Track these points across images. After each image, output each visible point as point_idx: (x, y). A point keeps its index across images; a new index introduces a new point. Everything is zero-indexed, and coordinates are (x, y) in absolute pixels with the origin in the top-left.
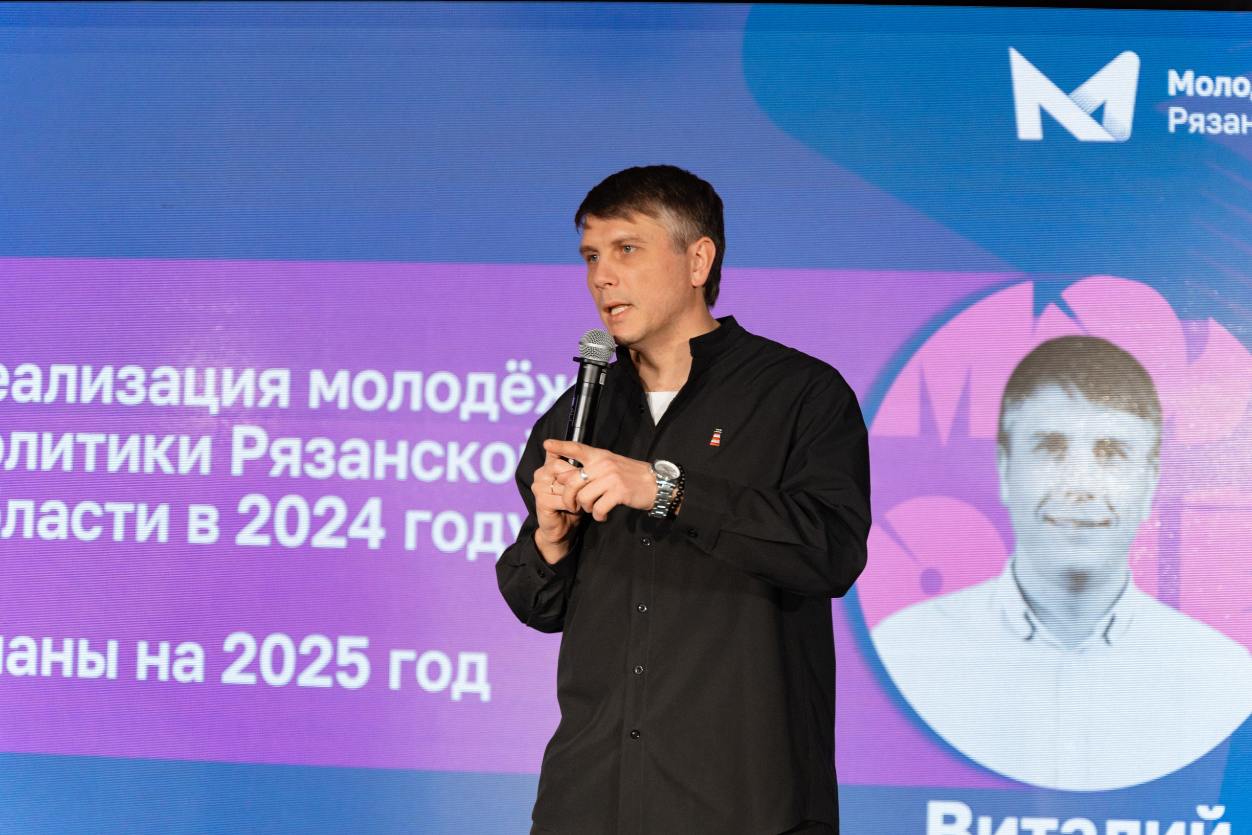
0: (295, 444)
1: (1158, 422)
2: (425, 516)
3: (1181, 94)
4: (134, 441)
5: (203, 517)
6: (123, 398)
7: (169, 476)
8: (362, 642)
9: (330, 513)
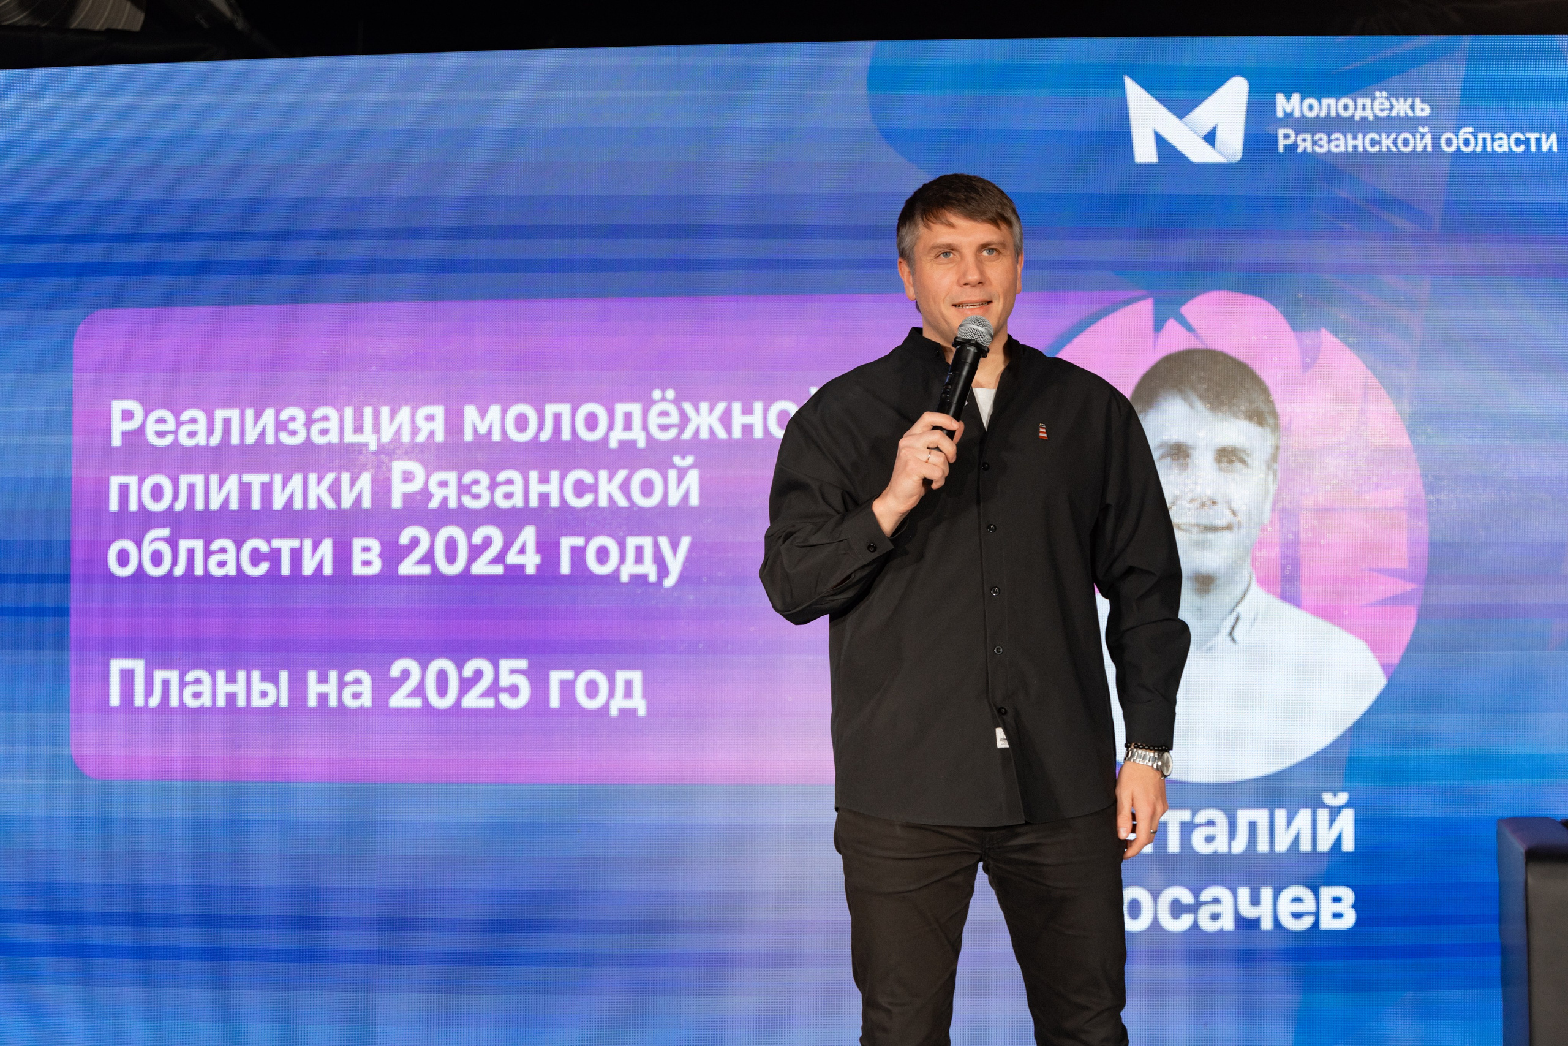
0: (451, 477)
1: (1276, 428)
2: (579, 541)
3: (1289, 115)
4: (297, 479)
5: (366, 549)
6: (285, 437)
7: (332, 511)
8: (522, 664)
9: (487, 542)
